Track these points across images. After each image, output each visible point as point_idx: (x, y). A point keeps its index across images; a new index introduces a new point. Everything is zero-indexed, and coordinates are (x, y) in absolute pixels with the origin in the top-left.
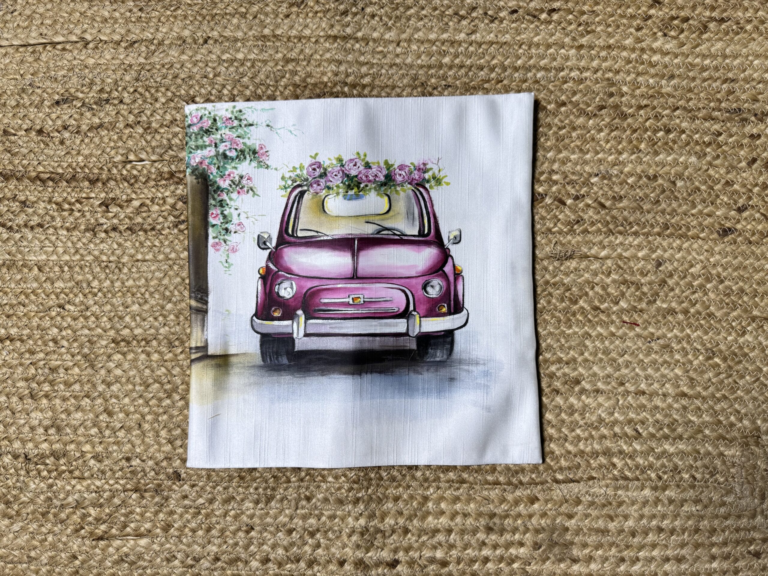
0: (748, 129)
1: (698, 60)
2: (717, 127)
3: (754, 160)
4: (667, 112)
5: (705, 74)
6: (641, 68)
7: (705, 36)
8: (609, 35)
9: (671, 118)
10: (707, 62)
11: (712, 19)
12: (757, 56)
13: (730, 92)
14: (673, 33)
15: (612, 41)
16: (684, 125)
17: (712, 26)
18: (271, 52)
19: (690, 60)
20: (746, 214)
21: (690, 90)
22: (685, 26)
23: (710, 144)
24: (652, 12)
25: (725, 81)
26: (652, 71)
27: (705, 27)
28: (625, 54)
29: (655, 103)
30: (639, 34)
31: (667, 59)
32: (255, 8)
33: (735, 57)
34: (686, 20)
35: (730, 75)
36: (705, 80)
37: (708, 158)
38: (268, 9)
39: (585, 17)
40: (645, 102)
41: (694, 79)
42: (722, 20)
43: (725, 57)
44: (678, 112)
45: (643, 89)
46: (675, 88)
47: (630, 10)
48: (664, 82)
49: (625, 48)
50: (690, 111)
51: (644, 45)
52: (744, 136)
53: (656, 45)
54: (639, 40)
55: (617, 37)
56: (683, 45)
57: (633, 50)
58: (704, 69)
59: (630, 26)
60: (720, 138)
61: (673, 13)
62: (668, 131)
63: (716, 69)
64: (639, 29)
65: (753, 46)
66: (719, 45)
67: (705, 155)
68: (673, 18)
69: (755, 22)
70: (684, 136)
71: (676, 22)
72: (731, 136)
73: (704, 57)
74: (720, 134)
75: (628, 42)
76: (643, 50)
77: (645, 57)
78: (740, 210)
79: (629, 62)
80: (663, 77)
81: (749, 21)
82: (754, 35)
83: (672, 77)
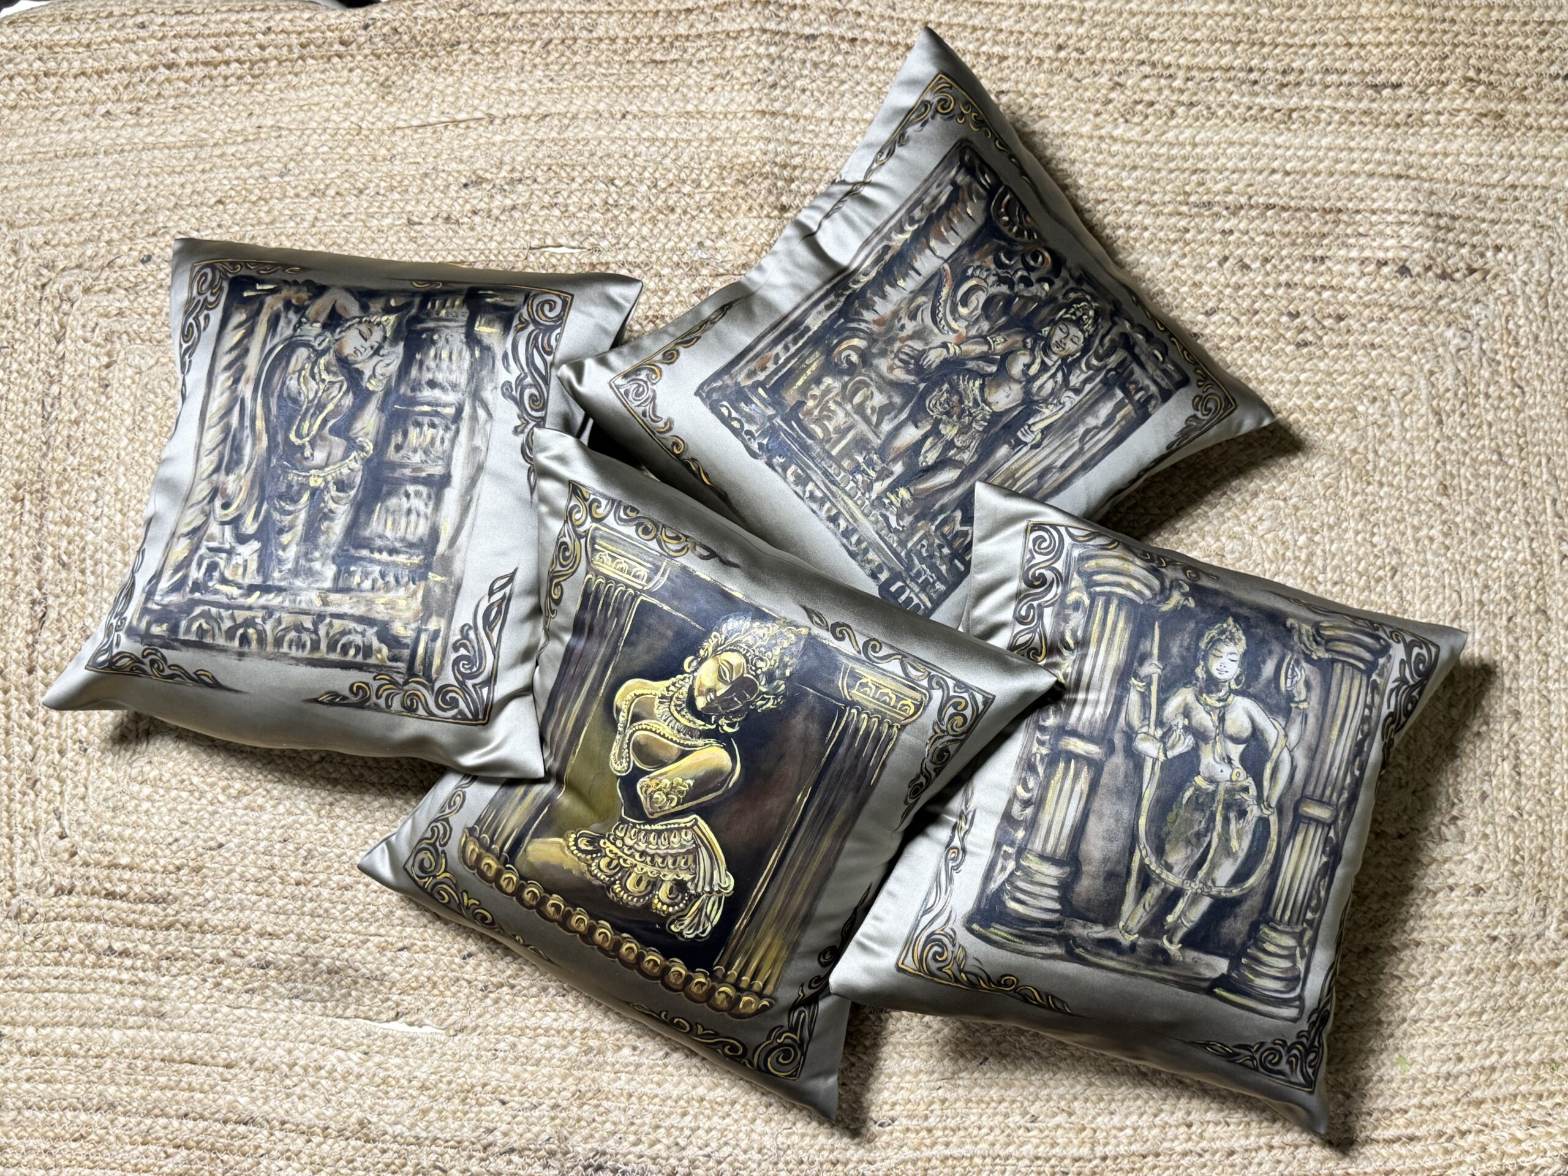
0: (1218, 225)
1: (1164, 150)
2: (1183, 223)
3: (1226, 259)
4: (1129, 207)
5: (1172, 165)
6: (1099, 158)
7: (1173, 123)
8: (1065, 121)
9: (1132, 214)
10: (1174, 152)
11: (1180, 103)
12: (1231, 144)
13: (1201, 184)
14: (1136, 120)
15: (1067, 128)
16: (1147, 222)
17: (1180, 110)
18: (695, 130)
19: (1154, 149)
20: (1215, 318)
21: (1154, 183)
22: (1150, 110)
23: (1175, 242)
24: (1113, 95)
25: (1195, 172)
26: (1112, 161)
27: (1173, 112)
28: (1081, 143)
29: (1116, 197)
30: (1098, 120)
31: (1128, 149)
32: (676, 81)
33: (1207, 145)
34: (1151, 104)
35: (1201, 165)
36: (1171, 171)
37: (1174, 257)
38: (690, 82)
39: (1037, 101)
40: (1104, 196)
41: (1159, 170)
42: (1192, 105)
43: (1195, 145)
44: (1140, 208)
45: (1102, 181)
46: (1138, 181)
47: (1088, 94)
48: (1124, 174)
49: (1081, 136)
50: (1155, 206)
51: (1103, 132)
52: (1214, 232)
53: (1116, 133)
54: (1098, 127)
55: (1074, 123)
56: (1147, 132)
57: (1091, 138)
58: (1171, 159)
59: (1088, 111)
60: (1188, 236)
61: (1136, 97)
62: (1129, 228)
63: (1185, 159)
64: (1097, 114)
65: (1226, 132)
66: (1188, 133)
67: (1170, 253)
68: (1136, 103)
69: (1229, 107)
70: (1146, 234)
71: (1139, 107)
72: (1200, 232)
73: (1171, 145)
74: (1187, 230)
75: (1086, 130)
76: (1101, 138)
77: (1104, 146)
78: (1208, 314)
79: (1086, 151)
80: (1124, 167)
81: (1222, 106)
82: (1228, 121)
83: (1135, 168)
